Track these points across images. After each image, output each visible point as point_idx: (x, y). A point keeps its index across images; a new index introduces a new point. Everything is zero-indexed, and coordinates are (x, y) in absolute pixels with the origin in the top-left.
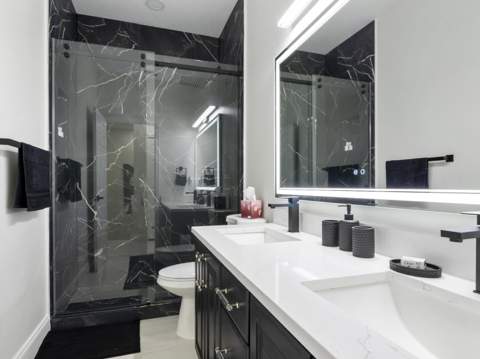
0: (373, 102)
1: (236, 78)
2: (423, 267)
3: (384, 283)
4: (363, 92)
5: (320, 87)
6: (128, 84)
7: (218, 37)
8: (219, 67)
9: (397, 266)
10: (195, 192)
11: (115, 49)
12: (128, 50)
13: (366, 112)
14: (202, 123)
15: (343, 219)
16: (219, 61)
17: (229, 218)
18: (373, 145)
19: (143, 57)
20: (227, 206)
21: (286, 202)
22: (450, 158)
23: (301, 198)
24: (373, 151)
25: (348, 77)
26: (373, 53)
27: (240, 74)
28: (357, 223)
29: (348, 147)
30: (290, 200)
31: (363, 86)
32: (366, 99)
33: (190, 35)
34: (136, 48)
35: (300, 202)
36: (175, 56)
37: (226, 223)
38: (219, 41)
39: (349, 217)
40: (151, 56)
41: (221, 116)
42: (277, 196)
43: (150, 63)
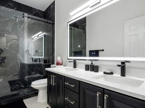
0: (86, 35)
1: (52, 25)
2: (110, 73)
3: (102, 77)
4: (84, 33)
5: (74, 30)
6: (12, 22)
7: (44, 11)
8: (47, 21)
9: (105, 73)
10: (33, 59)
11: (8, 9)
12: (13, 10)
13: (84, 38)
14: (36, 36)
15: (91, 64)
16: (44, 18)
17: (52, 66)
18: (86, 46)
19: (23, 14)
20: (47, 62)
21: (73, 61)
22: (103, 50)
23: (77, 59)
24: (86, 48)
25: (79, 28)
26: (86, 23)
27: (53, 24)
28: (94, 65)
29: (79, 46)
30: (74, 60)
31: (84, 31)
32: (84, 35)
33: (35, 9)
34: (16, 9)
35: (76, 61)
36: (30, 14)
37: (51, 67)
38: (44, 12)
39: (92, 63)
40: (26, 15)
41: (45, 35)
42: (68, 59)
43: (26, 17)
